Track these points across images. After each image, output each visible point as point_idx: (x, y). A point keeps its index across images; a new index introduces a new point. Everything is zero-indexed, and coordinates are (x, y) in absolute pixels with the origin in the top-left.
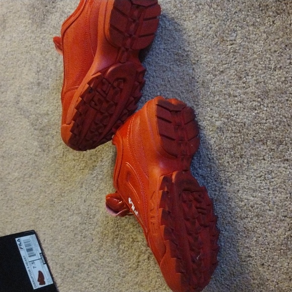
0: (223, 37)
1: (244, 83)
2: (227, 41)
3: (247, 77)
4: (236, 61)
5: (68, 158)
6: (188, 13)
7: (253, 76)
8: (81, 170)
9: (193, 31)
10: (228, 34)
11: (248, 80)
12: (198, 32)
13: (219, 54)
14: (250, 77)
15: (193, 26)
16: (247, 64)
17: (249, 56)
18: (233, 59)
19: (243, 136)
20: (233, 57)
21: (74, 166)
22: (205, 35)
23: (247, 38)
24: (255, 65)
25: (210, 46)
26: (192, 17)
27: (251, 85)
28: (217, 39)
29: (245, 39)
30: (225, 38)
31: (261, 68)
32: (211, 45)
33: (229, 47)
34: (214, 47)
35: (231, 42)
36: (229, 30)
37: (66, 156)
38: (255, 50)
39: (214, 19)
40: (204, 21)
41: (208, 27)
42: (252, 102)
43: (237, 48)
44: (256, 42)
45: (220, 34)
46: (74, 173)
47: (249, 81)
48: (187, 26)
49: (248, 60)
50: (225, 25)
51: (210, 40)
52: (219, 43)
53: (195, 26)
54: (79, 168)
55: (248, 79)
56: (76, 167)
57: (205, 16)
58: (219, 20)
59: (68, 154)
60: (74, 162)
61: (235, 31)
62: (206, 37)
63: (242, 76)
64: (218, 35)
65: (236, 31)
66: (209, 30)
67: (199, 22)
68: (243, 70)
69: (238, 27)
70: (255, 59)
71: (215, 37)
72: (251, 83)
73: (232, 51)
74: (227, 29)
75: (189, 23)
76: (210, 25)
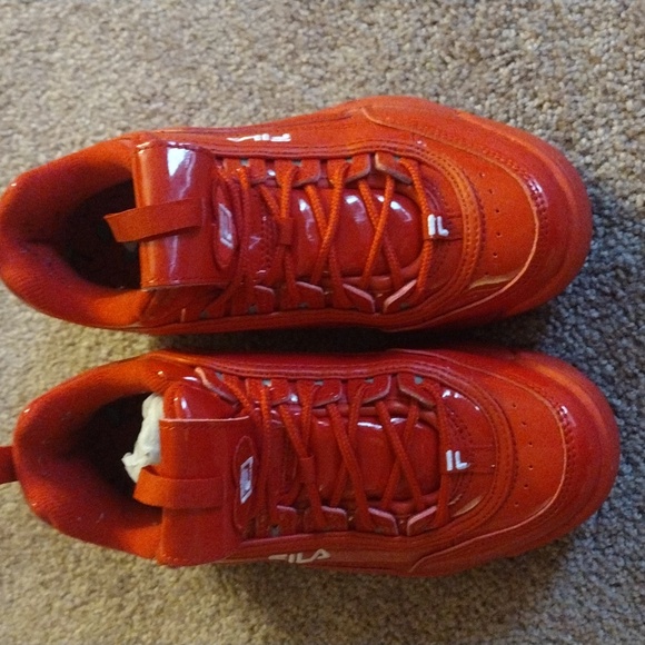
0: (475, 51)
1: (584, 153)
2: (492, 56)
3: (591, 134)
4: (537, 102)
5: (21, 586)
6: (340, 22)
7: (608, 125)
8: (75, 608)
9: (367, 67)
10: (490, 36)
11: (596, 141)
12: (386, 63)
13: (477, 103)
14: (601, 131)
15: (366, 53)
16: (578, 98)
17: (577, 75)
18: (526, 99)
19: (630, 308)
20: (525, 95)
21: (50, 605)
22: (414, 64)
23: (554, 29)
24: (605, 92)
25: (439, 90)
26: (355, 30)
27: (610, 152)
28: (456, 63)
29: (549, 33)
30: (482, 51)
31: (630, 92)
32: (440, 85)
33: (504, 71)
34: (452, 87)
35: (506, 55)
36: (490, 25)
37: (12, 582)
38: (592, 51)
39: (432, 10)
40: (401, 27)
41: (419, 39)
42: (632, 198)
43: (534, 65)
44: (587, 30)
45: (462, 47)
46: (53, 626)
47: (601, 144)
48: (345, 59)
49: (579, 85)
50: (473, 16)
51: (435, 73)
52: (465, 72)
53: (374, 51)
54: (69, 605)
55: (596, 137)
56: (57, 605)
57: (398, 13)
58: (448, 8)
59: (16, 574)
60: (45, 593)
61: (508, 23)
62: (417, 70)
63: (572, 134)
64: (456, 50)
65: (511, 22)
66: (422, 46)
67: (384, 36)
68: (570, 119)
69: (516, 9)
70: (602, 74)
71: (448, 59)
72: (607, 146)
73: (515, 79)
74: (481, 24)
75: (350, 50)
76: (423, 32)
